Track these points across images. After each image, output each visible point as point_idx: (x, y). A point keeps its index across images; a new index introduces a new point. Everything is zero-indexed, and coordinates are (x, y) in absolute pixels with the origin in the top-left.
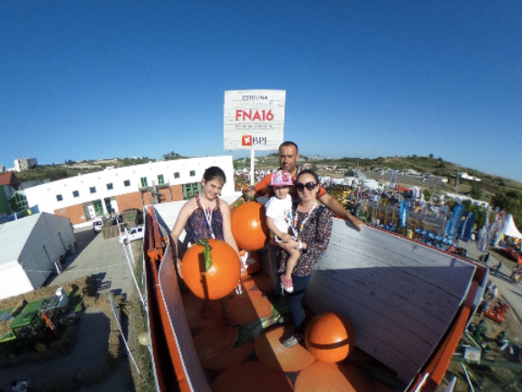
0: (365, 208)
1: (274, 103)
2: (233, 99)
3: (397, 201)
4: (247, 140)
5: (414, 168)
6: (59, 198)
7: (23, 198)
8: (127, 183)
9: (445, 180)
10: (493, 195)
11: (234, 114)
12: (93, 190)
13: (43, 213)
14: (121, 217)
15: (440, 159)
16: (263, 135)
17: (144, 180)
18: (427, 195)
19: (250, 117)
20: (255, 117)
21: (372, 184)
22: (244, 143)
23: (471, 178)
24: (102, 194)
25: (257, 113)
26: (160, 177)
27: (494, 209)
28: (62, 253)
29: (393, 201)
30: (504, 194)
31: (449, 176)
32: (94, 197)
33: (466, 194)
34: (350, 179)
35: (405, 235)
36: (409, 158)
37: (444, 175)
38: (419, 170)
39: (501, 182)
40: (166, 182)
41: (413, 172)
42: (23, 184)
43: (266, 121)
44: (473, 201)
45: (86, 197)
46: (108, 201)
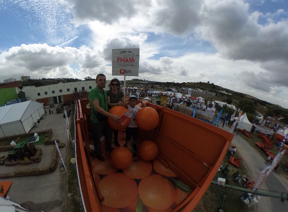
3: (191, 104)
4: (122, 71)
5: (200, 88)
6: (39, 94)
8: (68, 90)
9: (214, 94)
10: (238, 102)
11: (117, 61)
12: (53, 92)
15: (213, 84)
16: (130, 69)
17: (76, 89)
18: (206, 101)
19: (124, 61)
20: (126, 61)
21: (179, 95)
22: (121, 73)
23: (227, 93)
24: (57, 94)
25: (127, 59)
26: (83, 88)
27: (238, 110)
28: (39, 118)
29: (189, 104)
31: (217, 93)
32: (54, 95)
33: (224, 101)
34: (169, 93)
36: (198, 83)
37: (214, 92)
38: (202, 89)
39: (241, 96)
40: (85, 90)
41: (200, 90)
42: (24, 87)
43: (131, 63)
44: (228, 105)
45: (50, 95)
46: (59, 97)
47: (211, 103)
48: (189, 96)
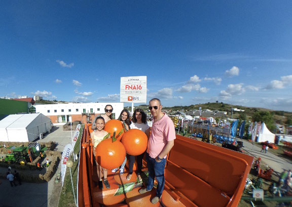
0: (187, 127)
1: (142, 82)
2: (124, 81)
3: (202, 122)
4: (130, 98)
5: (209, 109)
6: (49, 111)
7: (35, 108)
8: (77, 110)
9: (226, 113)
11: (125, 87)
12: (63, 111)
13: (41, 114)
14: (72, 123)
15: (222, 103)
16: (137, 96)
17: (84, 110)
18: (217, 120)
19: (131, 88)
20: (134, 88)
21: (189, 118)
22: (129, 100)
23: (239, 110)
24: (66, 113)
25: (135, 86)
26: (92, 110)
28: (45, 132)
29: (200, 123)
30: (259, 114)
31: (227, 111)
32: (63, 114)
33: (237, 119)
35: (208, 141)
36: (206, 104)
37: (224, 111)
38: (212, 110)
39: (255, 110)
40: (93, 112)
41: (209, 111)
45: (59, 113)
46: (68, 116)
47: (223, 121)
48: (198, 117)
